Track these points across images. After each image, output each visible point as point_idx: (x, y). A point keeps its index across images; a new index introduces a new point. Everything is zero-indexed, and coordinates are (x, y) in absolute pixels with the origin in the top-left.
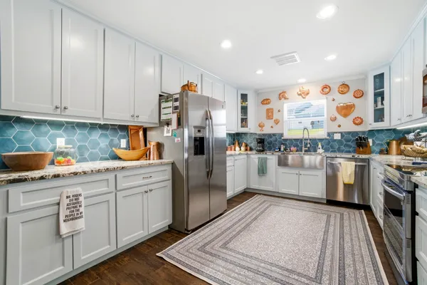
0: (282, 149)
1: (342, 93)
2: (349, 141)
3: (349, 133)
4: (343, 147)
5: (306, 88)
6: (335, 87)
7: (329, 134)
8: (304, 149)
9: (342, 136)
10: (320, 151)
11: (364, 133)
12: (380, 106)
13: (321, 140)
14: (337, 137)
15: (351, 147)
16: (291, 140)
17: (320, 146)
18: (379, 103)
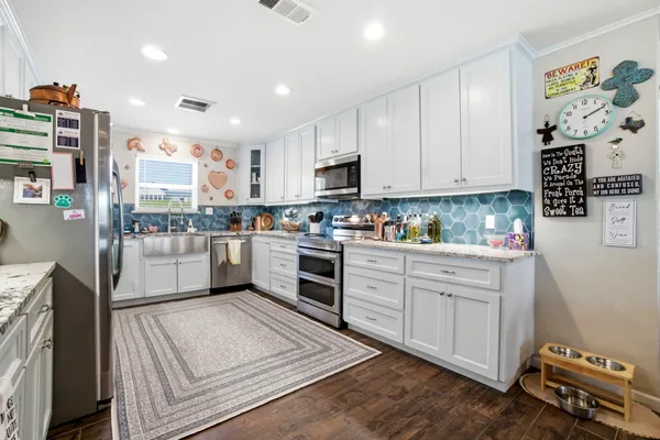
0: (137, 230)
1: (215, 159)
2: (220, 217)
3: (222, 207)
4: (214, 224)
5: (172, 142)
6: (209, 150)
7: (200, 208)
8: (170, 228)
9: (214, 211)
10: (192, 230)
11: (234, 207)
12: (255, 182)
13: (191, 215)
14: (209, 211)
15: (222, 223)
16: (148, 215)
17: (191, 224)
18: (254, 179)
